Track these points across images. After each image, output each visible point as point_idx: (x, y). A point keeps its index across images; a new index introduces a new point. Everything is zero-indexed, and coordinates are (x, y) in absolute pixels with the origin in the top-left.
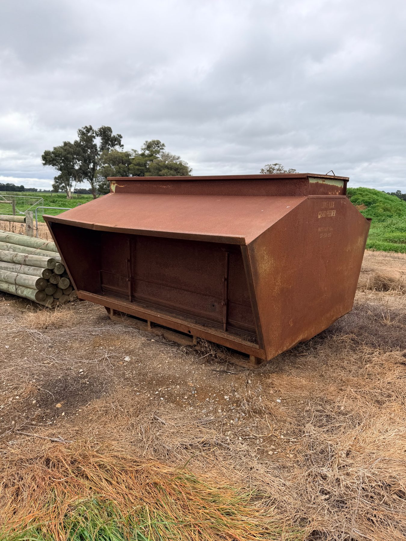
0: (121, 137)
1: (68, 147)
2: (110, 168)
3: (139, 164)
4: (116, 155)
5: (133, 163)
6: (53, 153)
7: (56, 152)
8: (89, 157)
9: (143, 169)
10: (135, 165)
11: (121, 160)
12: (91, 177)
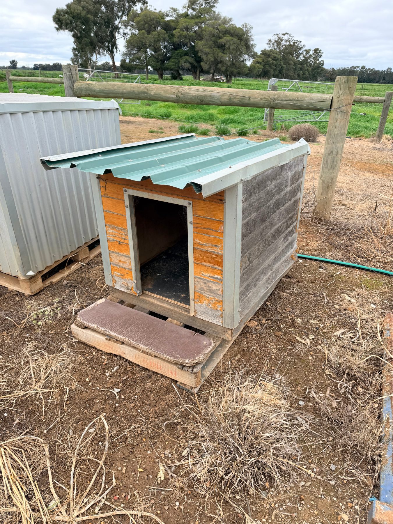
1: (86, 4)
2: (146, 35)
3: (187, 29)
4: (152, 16)
5: (178, 27)
6: (66, 12)
7: (73, 11)
8: (109, 19)
9: (192, 35)
10: (182, 30)
11: (158, 23)
12: (110, 48)
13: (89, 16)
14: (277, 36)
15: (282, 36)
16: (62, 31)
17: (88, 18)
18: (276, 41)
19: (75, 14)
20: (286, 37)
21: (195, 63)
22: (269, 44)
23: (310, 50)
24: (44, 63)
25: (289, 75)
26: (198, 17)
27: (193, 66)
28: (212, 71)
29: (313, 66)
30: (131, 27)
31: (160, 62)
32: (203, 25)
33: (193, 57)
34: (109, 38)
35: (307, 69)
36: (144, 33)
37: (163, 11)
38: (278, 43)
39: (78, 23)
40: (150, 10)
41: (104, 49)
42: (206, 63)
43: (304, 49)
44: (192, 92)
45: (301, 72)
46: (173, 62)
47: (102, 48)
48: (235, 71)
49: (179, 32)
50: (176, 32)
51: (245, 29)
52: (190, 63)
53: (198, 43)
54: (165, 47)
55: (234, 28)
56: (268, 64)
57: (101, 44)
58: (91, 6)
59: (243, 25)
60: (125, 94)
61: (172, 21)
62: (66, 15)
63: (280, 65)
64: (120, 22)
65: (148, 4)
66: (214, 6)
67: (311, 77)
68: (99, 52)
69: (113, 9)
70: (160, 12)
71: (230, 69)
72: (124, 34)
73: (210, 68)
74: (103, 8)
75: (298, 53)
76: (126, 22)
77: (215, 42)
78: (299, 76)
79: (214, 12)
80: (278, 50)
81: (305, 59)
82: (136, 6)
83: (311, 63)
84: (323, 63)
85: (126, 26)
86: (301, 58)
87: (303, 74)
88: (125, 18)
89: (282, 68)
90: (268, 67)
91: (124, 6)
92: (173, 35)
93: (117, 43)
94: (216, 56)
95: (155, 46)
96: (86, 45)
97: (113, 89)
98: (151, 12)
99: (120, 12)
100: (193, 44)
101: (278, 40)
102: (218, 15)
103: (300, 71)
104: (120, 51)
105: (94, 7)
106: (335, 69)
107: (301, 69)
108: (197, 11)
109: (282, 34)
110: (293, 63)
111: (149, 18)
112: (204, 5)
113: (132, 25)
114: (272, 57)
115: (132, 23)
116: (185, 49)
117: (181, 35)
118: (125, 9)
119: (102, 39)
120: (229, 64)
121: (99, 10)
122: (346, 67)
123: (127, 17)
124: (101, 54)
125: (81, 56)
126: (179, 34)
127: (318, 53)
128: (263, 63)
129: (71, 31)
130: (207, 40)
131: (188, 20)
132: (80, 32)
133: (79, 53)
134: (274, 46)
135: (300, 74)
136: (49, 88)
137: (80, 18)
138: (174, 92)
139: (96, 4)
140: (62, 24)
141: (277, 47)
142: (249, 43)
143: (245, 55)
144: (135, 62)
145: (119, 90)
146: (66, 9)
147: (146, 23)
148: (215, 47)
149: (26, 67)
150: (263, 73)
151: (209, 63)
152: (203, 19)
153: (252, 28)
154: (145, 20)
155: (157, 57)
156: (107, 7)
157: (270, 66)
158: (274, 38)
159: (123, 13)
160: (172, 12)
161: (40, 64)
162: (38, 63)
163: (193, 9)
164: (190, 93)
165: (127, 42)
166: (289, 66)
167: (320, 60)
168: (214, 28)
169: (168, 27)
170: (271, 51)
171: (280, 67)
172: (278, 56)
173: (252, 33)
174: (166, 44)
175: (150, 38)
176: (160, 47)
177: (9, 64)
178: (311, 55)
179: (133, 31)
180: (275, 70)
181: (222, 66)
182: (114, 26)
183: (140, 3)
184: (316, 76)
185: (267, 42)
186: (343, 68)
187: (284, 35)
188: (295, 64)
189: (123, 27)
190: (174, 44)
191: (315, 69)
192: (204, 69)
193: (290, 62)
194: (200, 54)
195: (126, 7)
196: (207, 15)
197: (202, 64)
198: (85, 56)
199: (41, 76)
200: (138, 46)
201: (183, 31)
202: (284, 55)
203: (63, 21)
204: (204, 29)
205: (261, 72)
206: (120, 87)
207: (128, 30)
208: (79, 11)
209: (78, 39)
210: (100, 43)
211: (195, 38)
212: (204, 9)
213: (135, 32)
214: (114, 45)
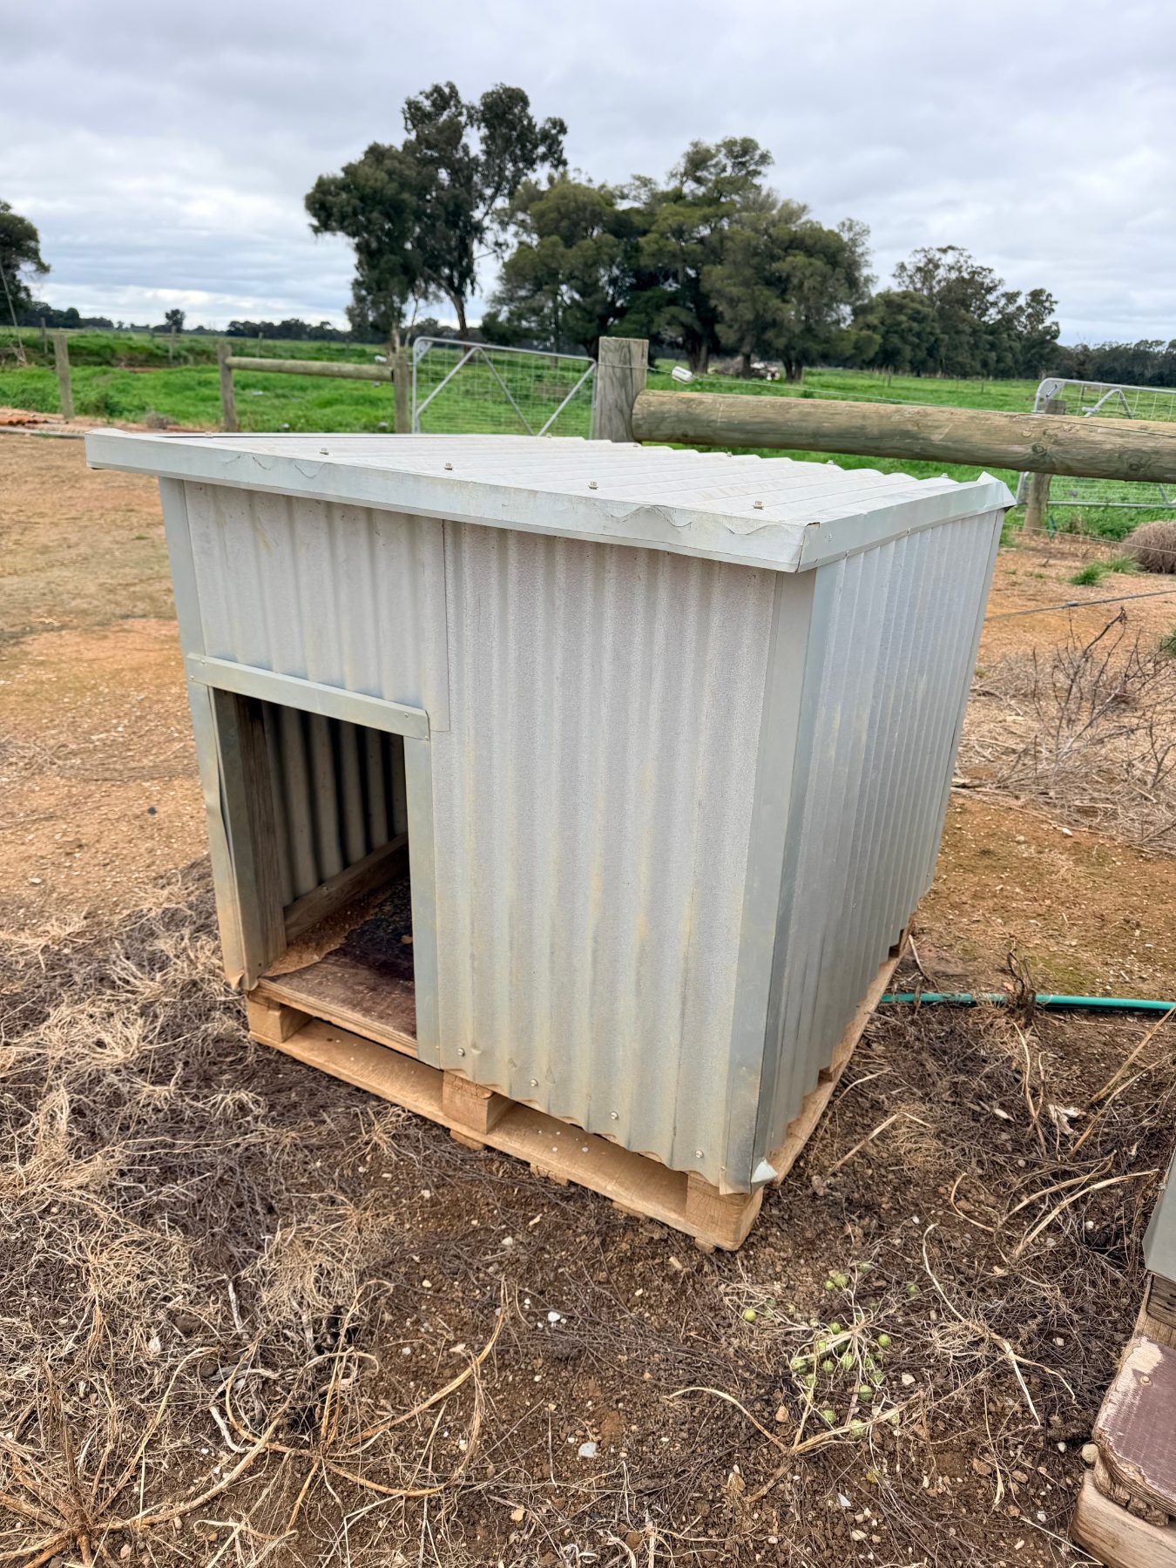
0: (563, 130)
1: (397, 164)
2: (561, 249)
3: (679, 233)
4: (581, 198)
5: (654, 228)
6: (343, 186)
7: (363, 182)
8: (458, 206)
9: (694, 251)
10: (663, 235)
11: (596, 218)
12: (456, 281)
13: (406, 196)
14: (923, 254)
15: (938, 255)
16: (327, 236)
17: (403, 201)
18: (919, 269)
19: (368, 191)
20: (949, 259)
21: (697, 326)
22: (900, 276)
23: (1018, 294)
24: (256, 319)
25: (958, 363)
26: (711, 201)
27: (689, 332)
28: (746, 349)
29: (1028, 339)
30: (520, 226)
31: (597, 321)
32: (725, 224)
33: (690, 309)
34: (456, 254)
35: (1011, 347)
36: (554, 244)
37: (611, 185)
38: (926, 272)
39: (375, 215)
40: (577, 181)
41: (440, 286)
42: (731, 327)
43: (1001, 290)
44: (1099, 438)
45: (993, 355)
46: (635, 322)
47: (434, 280)
48: (815, 348)
49: (657, 242)
50: (648, 243)
51: (846, 237)
52: (682, 324)
53: (709, 273)
54: (613, 282)
55: (816, 231)
56: (896, 332)
57: (430, 271)
58: (410, 168)
59: (843, 224)
60: (825, 435)
61: (637, 211)
62: (344, 196)
63: (931, 333)
64: (487, 214)
65: (569, 167)
66: (759, 173)
67: (1022, 368)
68: (426, 290)
69: (470, 178)
70: (603, 187)
71: (800, 344)
72: (498, 244)
73: (741, 340)
74: (443, 175)
75: (982, 302)
76: (506, 215)
77: (759, 269)
78: (985, 364)
79: (758, 188)
80: (925, 292)
81: (1003, 318)
82: (534, 171)
83: (1020, 329)
84: (1058, 331)
85: (504, 225)
86: (993, 315)
87: (999, 360)
88: (501, 203)
89: (936, 341)
90: (895, 340)
91: (502, 170)
92: (637, 249)
93: (475, 268)
94: (760, 307)
95: (586, 279)
96: (392, 272)
97: (780, 419)
98: (577, 186)
99: (488, 186)
100: (692, 273)
101: (927, 265)
102: (768, 196)
103: (990, 350)
104: (482, 291)
105: (419, 173)
106: (1091, 347)
107: (993, 346)
108: (710, 185)
109: (939, 250)
110: (968, 330)
111: (573, 204)
112: (729, 169)
113: (523, 221)
114: (910, 312)
115: (521, 216)
116: (671, 286)
117: (660, 250)
118: (502, 178)
119: (433, 256)
120: (798, 329)
121: (434, 179)
122: (1122, 342)
123: (507, 201)
124: (431, 297)
125: (375, 304)
126: (655, 247)
127: (1042, 302)
128: (882, 329)
129: (353, 235)
130: (734, 263)
131: (682, 209)
132: (379, 239)
133: (369, 294)
134: (912, 282)
135: (990, 361)
136: (303, 389)
137: (381, 203)
138: (1026, 434)
139: (425, 165)
140: (329, 216)
141: (923, 284)
142: (857, 274)
143: (842, 307)
144: (526, 320)
145: (804, 424)
146: (343, 179)
147: (563, 216)
148: (756, 284)
149: (207, 328)
150: (881, 356)
151: (740, 327)
152: (725, 208)
153: (867, 232)
154: (563, 210)
155: (589, 308)
156: (454, 173)
157: (903, 338)
158: (913, 259)
159: (498, 189)
160: (638, 187)
161: (247, 323)
162: (242, 319)
163: (699, 181)
164: (1093, 442)
165: (505, 265)
166: (956, 336)
167: (1048, 322)
168: (756, 230)
169: (623, 227)
170: (905, 295)
171: (932, 339)
172: (926, 310)
173: (867, 244)
174: (616, 272)
175: (573, 257)
176: (598, 280)
177: (162, 321)
178: (1020, 308)
179: (525, 238)
180: (915, 347)
181: (778, 336)
182: (471, 225)
183: (547, 165)
184: (1036, 367)
185: (894, 270)
186: (1114, 345)
187: (944, 251)
188: (974, 332)
189: (496, 226)
190: (637, 273)
191: (1033, 347)
192: (723, 341)
193: (961, 326)
194: (713, 303)
195: (507, 173)
196: (736, 198)
197: (718, 328)
198: (385, 303)
199: (263, 353)
200: (536, 278)
201: (668, 238)
202: (943, 308)
203: (335, 210)
204: (729, 234)
205: (877, 353)
206: (809, 414)
207: (510, 236)
208: (379, 184)
209: (368, 256)
210: (430, 267)
211: (702, 257)
212: (730, 181)
213: (528, 240)
214: (467, 273)
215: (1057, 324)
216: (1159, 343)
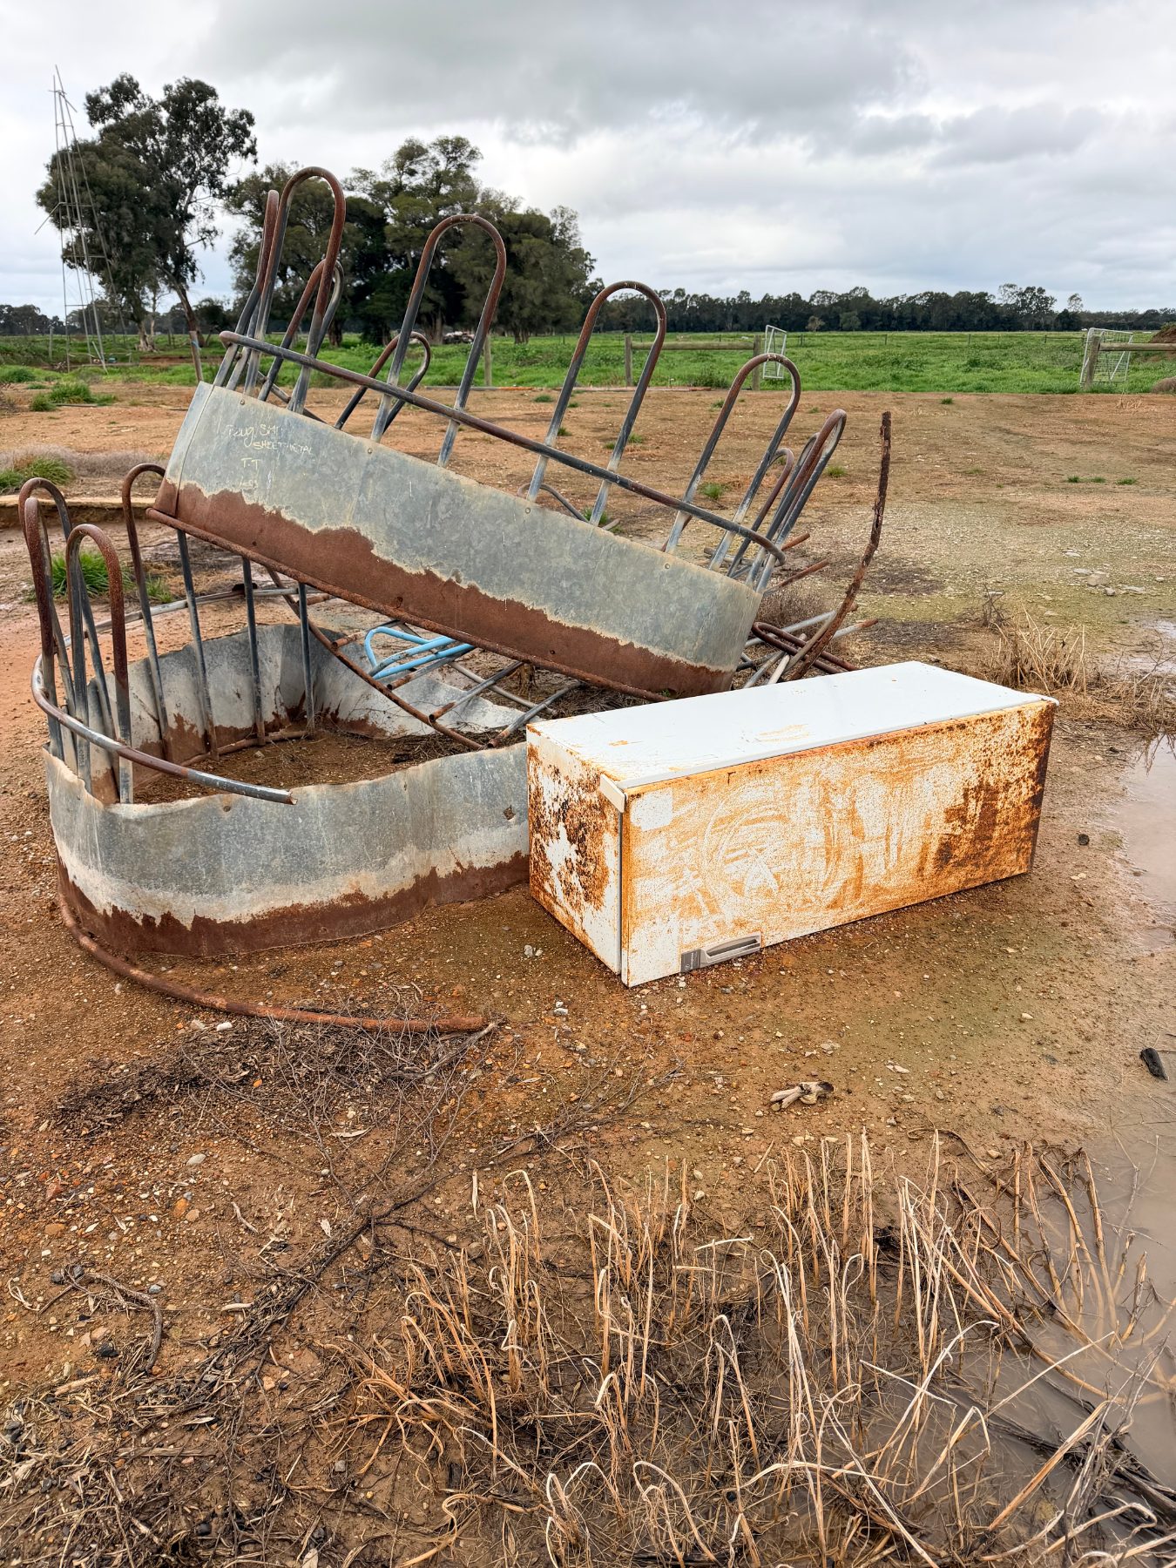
0: (251, 121)
12: (173, 270)
61: (365, 202)
93: (191, 254)
108: (428, 177)
112: (443, 164)
160: (360, 179)
182: (179, 214)
214: (183, 260)
215: (600, 280)
216: (666, 292)
